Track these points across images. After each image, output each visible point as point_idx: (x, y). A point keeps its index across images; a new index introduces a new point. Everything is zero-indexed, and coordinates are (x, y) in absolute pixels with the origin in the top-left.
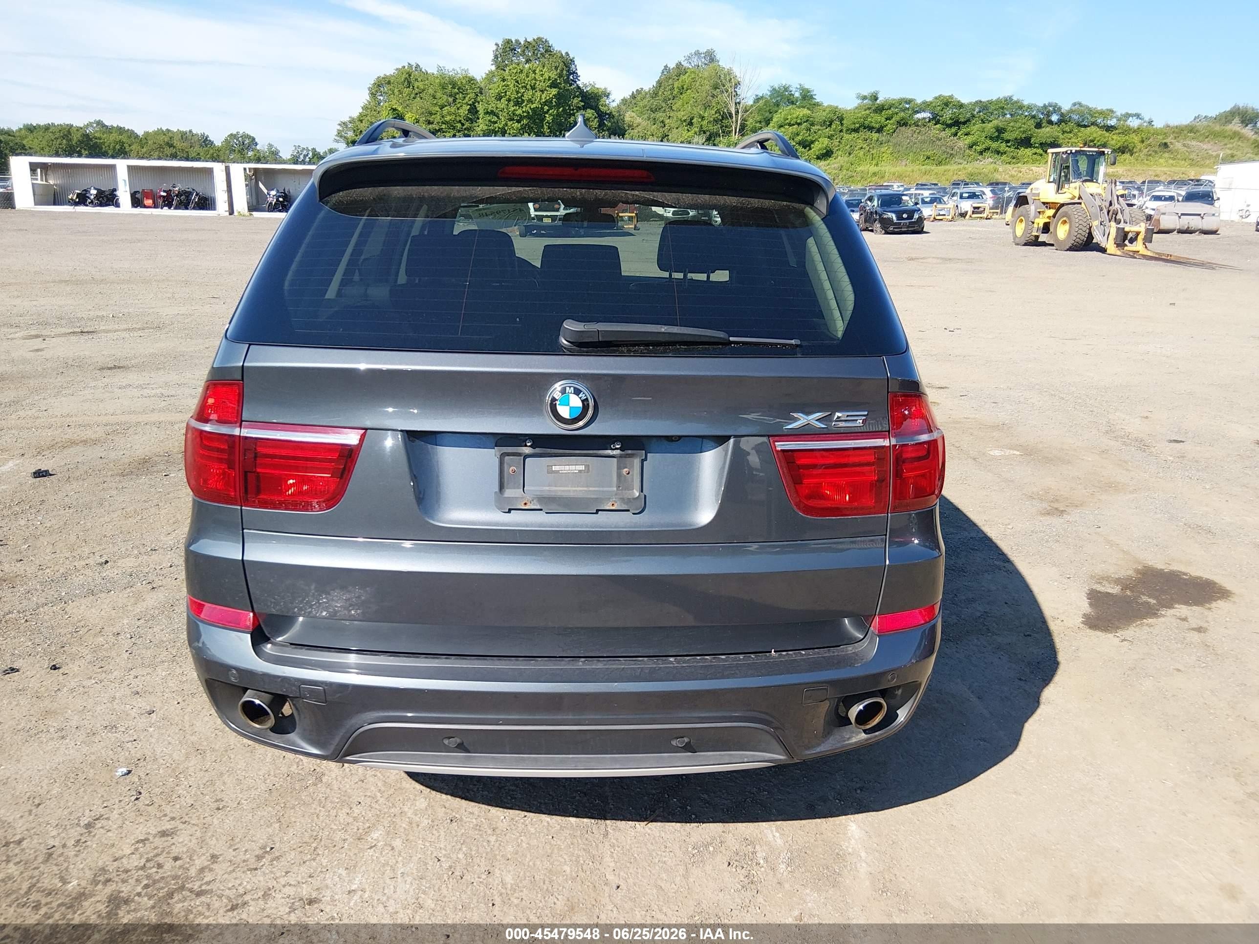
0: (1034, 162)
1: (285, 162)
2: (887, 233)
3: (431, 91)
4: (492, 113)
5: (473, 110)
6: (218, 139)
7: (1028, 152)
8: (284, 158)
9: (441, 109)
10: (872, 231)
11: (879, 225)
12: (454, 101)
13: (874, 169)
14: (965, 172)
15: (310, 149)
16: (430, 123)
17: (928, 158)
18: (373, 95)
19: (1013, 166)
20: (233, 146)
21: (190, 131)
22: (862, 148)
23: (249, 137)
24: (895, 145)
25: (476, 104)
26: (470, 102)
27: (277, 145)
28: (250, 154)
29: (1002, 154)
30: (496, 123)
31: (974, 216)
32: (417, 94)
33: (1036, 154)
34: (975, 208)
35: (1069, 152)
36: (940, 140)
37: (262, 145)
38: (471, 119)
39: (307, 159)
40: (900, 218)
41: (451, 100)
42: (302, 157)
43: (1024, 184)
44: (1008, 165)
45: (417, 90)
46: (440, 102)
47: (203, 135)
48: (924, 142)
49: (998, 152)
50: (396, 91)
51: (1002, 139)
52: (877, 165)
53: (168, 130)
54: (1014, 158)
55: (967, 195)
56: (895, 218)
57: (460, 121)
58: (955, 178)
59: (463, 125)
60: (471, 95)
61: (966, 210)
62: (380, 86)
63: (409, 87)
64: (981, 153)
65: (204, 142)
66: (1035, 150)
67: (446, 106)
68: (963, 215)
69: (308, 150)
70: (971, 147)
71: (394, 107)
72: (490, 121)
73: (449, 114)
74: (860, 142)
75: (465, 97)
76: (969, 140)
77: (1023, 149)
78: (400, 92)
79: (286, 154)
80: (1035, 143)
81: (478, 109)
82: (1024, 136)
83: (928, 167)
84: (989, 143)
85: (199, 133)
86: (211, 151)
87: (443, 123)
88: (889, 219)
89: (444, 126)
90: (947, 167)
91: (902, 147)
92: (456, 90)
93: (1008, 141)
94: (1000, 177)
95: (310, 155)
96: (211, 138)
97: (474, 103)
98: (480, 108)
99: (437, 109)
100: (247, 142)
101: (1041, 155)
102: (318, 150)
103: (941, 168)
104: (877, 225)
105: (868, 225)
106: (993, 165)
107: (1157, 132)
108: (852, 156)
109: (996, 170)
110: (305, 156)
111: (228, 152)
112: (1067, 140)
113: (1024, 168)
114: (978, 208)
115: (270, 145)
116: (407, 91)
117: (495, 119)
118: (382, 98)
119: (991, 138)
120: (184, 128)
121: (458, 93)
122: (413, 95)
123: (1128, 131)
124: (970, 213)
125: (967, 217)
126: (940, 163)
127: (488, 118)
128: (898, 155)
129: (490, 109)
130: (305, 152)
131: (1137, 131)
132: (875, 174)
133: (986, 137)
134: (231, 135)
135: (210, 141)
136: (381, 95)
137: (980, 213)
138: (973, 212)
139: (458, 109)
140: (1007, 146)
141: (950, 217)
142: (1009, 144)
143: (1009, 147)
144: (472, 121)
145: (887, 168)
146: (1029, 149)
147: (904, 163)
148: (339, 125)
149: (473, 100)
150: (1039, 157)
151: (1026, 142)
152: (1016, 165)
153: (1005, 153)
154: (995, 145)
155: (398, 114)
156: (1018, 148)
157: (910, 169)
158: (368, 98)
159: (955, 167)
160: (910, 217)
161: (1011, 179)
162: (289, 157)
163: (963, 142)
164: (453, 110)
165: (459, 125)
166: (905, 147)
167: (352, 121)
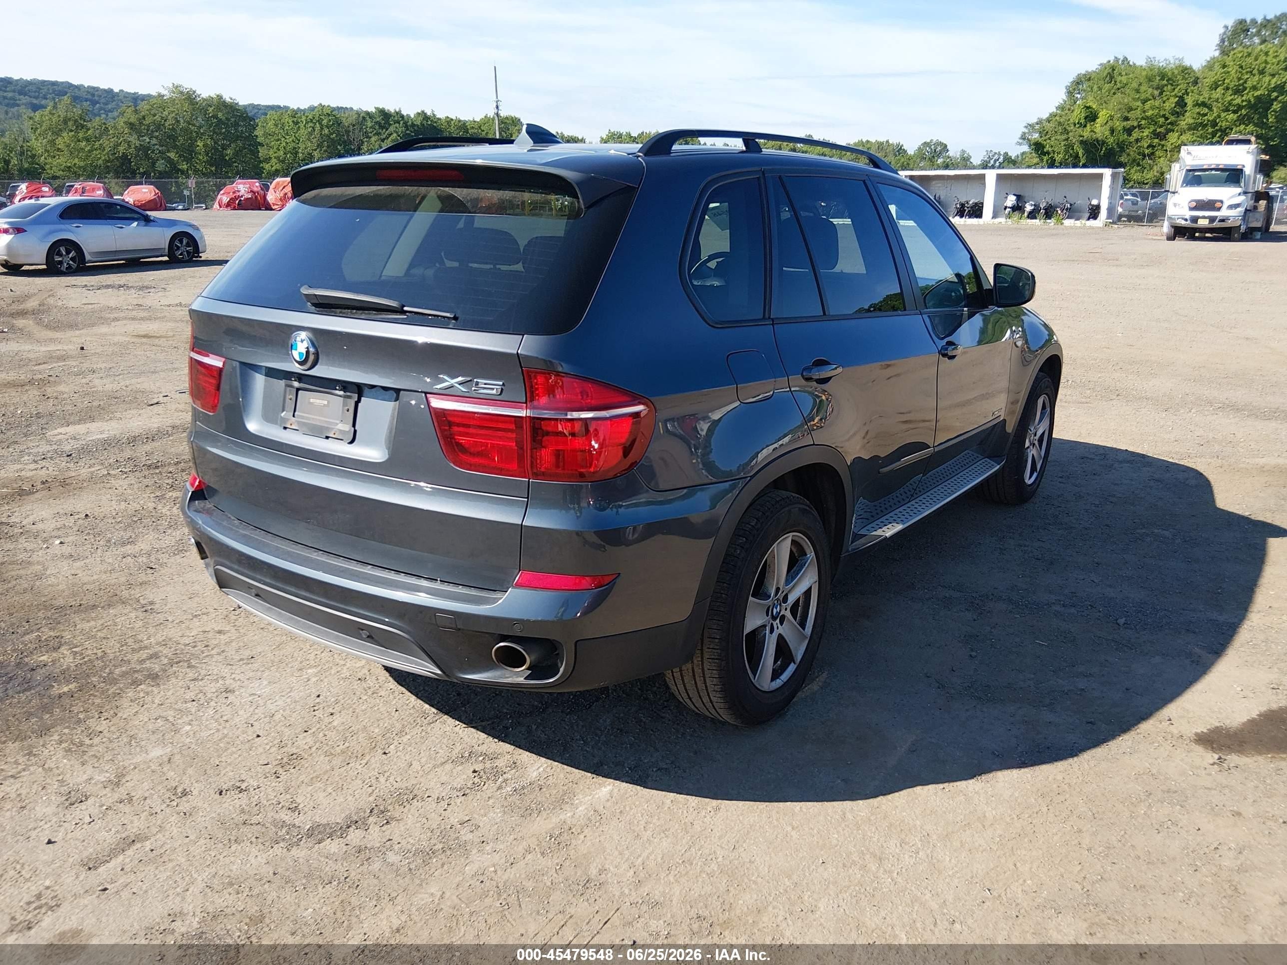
1: (974, 168)
3: (1135, 85)
4: (1204, 104)
5: (1181, 103)
6: (911, 148)
8: (975, 163)
9: (1143, 104)
12: (1161, 93)
15: (1002, 153)
16: (1126, 119)
18: (1070, 93)
20: (924, 154)
21: (887, 142)
23: (941, 144)
25: (1185, 96)
26: (1180, 94)
27: (970, 151)
28: (940, 161)
30: (1206, 115)
32: (1119, 89)
37: (954, 152)
38: (1177, 113)
39: (997, 164)
41: (1156, 93)
42: (992, 162)
45: (1119, 85)
46: (1143, 96)
47: (898, 145)
50: (1095, 88)
53: (868, 142)
57: (1164, 116)
59: (1167, 119)
60: (1181, 86)
62: (1080, 83)
63: (1110, 82)
65: (898, 151)
67: (1150, 100)
69: (999, 154)
71: (1088, 105)
72: (1199, 113)
73: (1152, 108)
75: (1174, 89)
78: (1100, 89)
79: (976, 160)
81: (1186, 101)
85: (895, 143)
86: (903, 160)
87: (1143, 118)
89: (1143, 122)
92: (1165, 82)
95: (1001, 160)
96: (905, 147)
97: (1183, 94)
98: (1189, 100)
99: (1139, 103)
100: (939, 149)
102: (1010, 154)
110: (995, 161)
111: (919, 160)
115: (963, 151)
116: (1107, 86)
117: (1206, 110)
118: (1079, 96)
120: (882, 139)
121: (1166, 85)
122: (1113, 91)
127: (1197, 110)
129: (1201, 99)
130: (996, 157)
134: (925, 143)
135: (904, 150)
136: (1079, 93)
139: (1164, 102)
144: (1177, 114)
148: (1026, 127)
149: (1183, 91)
155: (1091, 112)
158: (1065, 98)
162: (979, 163)
164: (1157, 103)
165: (1162, 120)
167: (1040, 122)
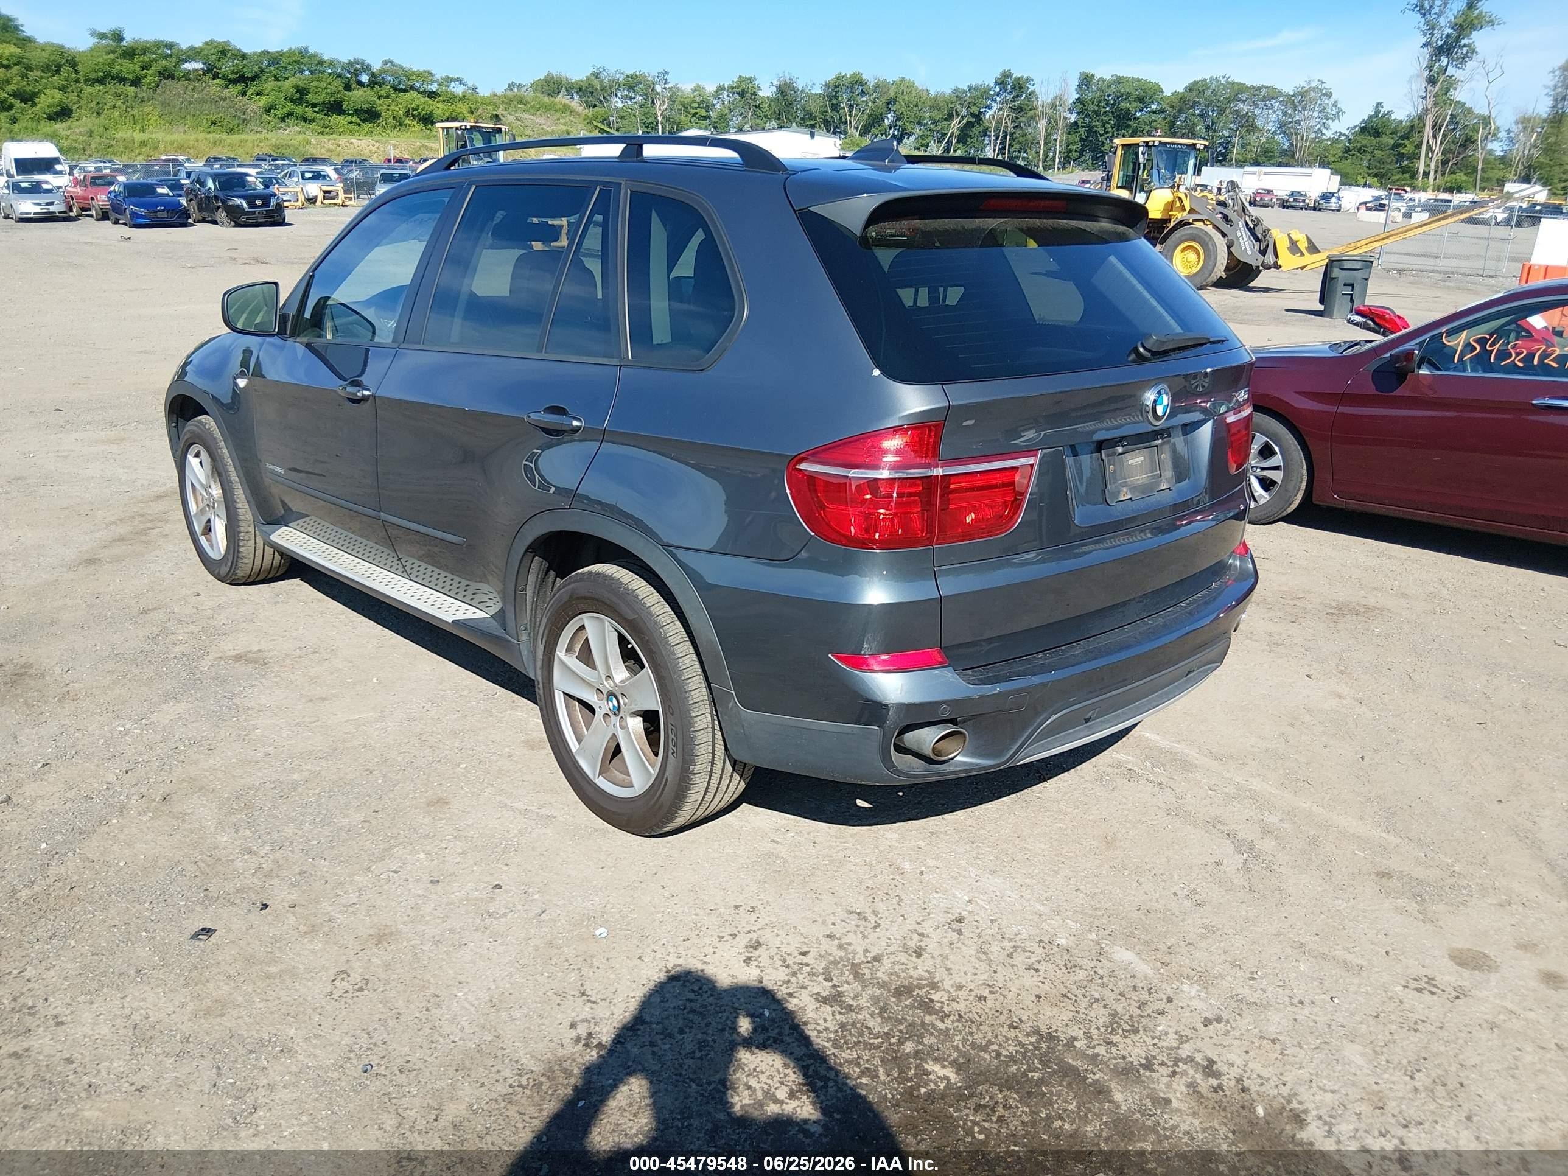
0: (352, 133)
2: (237, 225)
7: (342, 120)
10: (215, 222)
11: (224, 215)
13: (138, 136)
14: (268, 143)
17: (214, 123)
19: (327, 137)
22: (115, 106)
24: (163, 104)
29: (310, 121)
31: (326, 202)
33: (351, 122)
34: (325, 192)
35: (463, 127)
36: (225, 99)
40: (252, 205)
43: (347, 161)
44: (320, 136)
48: (202, 101)
49: (305, 120)
51: (307, 102)
52: (144, 131)
54: (326, 127)
55: (310, 175)
56: (245, 205)
58: (257, 151)
61: (315, 194)
64: (283, 119)
66: (349, 118)
68: (312, 200)
70: (267, 110)
74: (110, 100)
76: (263, 101)
77: (334, 116)
80: (349, 109)
82: (332, 99)
83: (218, 136)
84: (290, 106)
88: (238, 206)
90: (243, 136)
91: (174, 107)
93: (314, 105)
94: (314, 151)
101: (359, 125)
103: (235, 138)
104: (222, 215)
105: (205, 214)
106: (302, 136)
107: (485, 102)
108: (103, 116)
109: (308, 142)
112: (386, 107)
113: (343, 140)
114: (329, 192)
119: (292, 101)
123: (452, 99)
124: (320, 198)
125: (318, 203)
126: (231, 131)
128: (172, 116)
131: (463, 98)
132: (143, 143)
133: (285, 99)
137: (333, 198)
138: (324, 197)
140: (315, 112)
141: (299, 204)
142: (316, 109)
143: (317, 113)
145: (160, 135)
146: (342, 117)
147: (181, 130)
150: (356, 128)
151: (336, 108)
152: (331, 137)
153: (314, 120)
154: (299, 110)
156: (329, 115)
157: (192, 138)
159: (253, 137)
160: (266, 203)
161: (329, 154)
163: (258, 104)
166: (178, 108)
